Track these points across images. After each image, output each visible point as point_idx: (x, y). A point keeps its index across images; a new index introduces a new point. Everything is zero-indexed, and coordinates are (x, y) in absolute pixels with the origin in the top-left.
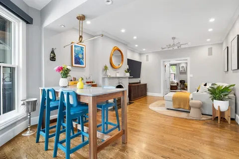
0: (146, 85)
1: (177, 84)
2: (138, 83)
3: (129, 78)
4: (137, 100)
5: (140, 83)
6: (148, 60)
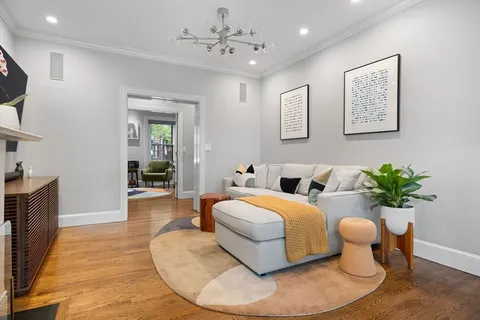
6: (62, 77)
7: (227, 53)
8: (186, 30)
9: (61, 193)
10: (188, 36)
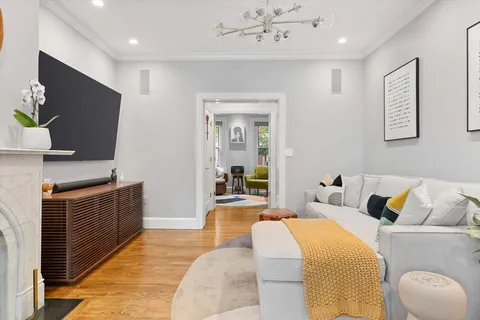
0: (138, 189)
1: (226, 176)
2: (104, 183)
3: (47, 158)
4: (96, 276)
5: (113, 179)
6: (148, 90)
7: (282, 39)
8: (221, 24)
9: (146, 196)
10: (224, 31)
